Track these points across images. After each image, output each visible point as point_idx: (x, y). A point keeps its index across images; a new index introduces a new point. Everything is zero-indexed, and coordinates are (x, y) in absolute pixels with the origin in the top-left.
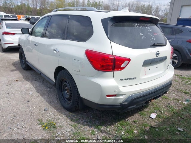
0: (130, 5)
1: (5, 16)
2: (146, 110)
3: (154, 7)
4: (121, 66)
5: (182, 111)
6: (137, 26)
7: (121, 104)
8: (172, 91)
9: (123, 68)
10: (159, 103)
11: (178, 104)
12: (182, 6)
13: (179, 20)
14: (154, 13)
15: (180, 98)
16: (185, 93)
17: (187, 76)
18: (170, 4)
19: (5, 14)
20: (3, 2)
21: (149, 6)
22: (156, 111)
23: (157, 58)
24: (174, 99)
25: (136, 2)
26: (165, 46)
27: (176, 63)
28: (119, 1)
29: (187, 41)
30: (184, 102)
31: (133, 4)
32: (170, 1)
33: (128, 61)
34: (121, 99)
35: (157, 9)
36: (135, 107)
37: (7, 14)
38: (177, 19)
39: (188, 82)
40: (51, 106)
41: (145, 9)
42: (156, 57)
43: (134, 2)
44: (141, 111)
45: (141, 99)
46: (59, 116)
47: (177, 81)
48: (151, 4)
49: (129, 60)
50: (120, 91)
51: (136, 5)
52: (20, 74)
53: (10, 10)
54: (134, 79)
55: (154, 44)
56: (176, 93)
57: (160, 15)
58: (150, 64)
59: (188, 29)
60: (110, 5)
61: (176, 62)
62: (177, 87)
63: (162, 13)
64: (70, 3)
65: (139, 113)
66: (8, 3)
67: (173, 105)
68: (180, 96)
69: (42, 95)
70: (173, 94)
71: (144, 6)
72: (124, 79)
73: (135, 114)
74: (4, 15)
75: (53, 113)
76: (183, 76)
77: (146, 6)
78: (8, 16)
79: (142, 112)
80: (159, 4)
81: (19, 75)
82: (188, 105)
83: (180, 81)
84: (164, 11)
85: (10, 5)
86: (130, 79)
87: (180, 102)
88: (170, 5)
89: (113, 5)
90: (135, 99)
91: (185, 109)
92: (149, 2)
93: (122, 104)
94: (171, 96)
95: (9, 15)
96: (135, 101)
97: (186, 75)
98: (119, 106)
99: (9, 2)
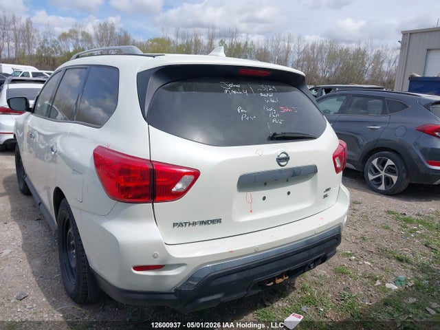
0: (315, 50)
1: (35, 74)
2: (279, 304)
3: (371, 53)
4: (174, 190)
5: (376, 311)
6: (232, 91)
7: (176, 290)
8: (366, 254)
9: (179, 195)
10: (322, 285)
11: (371, 289)
12: (429, 50)
13: (413, 80)
14: (371, 67)
15: (383, 273)
16: (400, 260)
17: (418, 215)
18: (399, 45)
19: (37, 70)
20: (38, 46)
21: (358, 50)
22: (304, 308)
23: (280, 171)
24: (364, 276)
25: (328, 43)
26: (315, 138)
27: (395, 182)
28: (288, 42)
29: (417, 130)
30: (388, 285)
31: (321, 48)
32: (401, 40)
33: (192, 177)
34: (174, 277)
35: (378, 58)
36: (219, 299)
37: (40, 70)
38: (410, 78)
39: (415, 230)
40: (39, 286)
41: (350, 59)
42: (280, 168)
43: (325, 44)
44: (265, 306)
45: (235, 277)
46: (47, 315)
47: (387, 228)
48: (362, 46)
49: (196, 174)
50: (169, 256)
51: (328, 51)
52: (9, 203)
53: (51, 62)
54: (213, 222)
55: (275, 134)
56: (376, 259)
57: (384, 71)
58: (265, 184)
59: (421, 99)
60: (270, 49)
61: (395, 178)
62: (384, 244)
63: (389, 66)
64: (180, 45)
65: (259, 311)
66: (49, 48)
67: (357, 291)
68: (384, 266)
69: (31, 257)
70: (367, 263)
71: (347, 51)
72: (186, 223)
73: (246, 315)
74: (33, 73)
75: (35, 305)
76: (408, 215)
77: (351, 52)
78: (41, 74)
79: (267, 310)
80: (382, 46)
81: (3, 207)
82: (399, 293)
83: (396, 228)
84: (395, 62)
85: (53, 52)
86: (203, 223)
87: (378, 283)
88: (401, 49)
89: (277, 51)
90: (212, 276)
91: (386, 304)
92: (359, 43)
93: (178, 292)
94: (359, 266)
95: (44, 72)
96: (214, 283)
97: (416, 213)
98: (173, 297)
99: (49, 45)
